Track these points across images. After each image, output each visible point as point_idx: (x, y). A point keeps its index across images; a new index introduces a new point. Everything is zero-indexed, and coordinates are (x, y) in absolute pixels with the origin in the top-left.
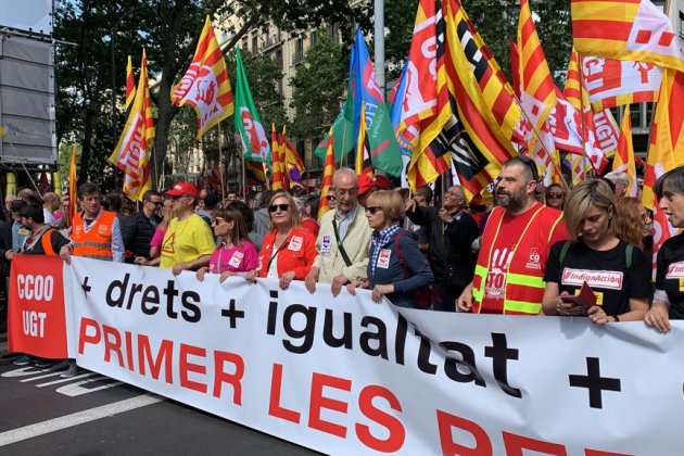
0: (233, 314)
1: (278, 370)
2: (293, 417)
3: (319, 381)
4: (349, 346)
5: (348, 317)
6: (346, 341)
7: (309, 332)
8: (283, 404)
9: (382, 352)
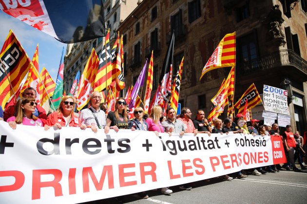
0: (147, 145)
1: (169, 163)
2: (178, 176)
3: (184, 162)
4: (186, 150)
5: (184, 142)
6: (185, 149)
7: (174, 148)
8: (174, 173)
9: (195, 148)
